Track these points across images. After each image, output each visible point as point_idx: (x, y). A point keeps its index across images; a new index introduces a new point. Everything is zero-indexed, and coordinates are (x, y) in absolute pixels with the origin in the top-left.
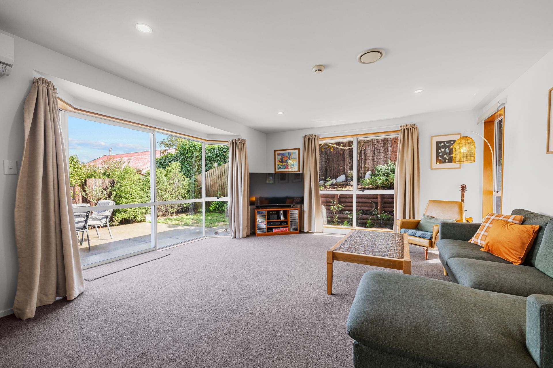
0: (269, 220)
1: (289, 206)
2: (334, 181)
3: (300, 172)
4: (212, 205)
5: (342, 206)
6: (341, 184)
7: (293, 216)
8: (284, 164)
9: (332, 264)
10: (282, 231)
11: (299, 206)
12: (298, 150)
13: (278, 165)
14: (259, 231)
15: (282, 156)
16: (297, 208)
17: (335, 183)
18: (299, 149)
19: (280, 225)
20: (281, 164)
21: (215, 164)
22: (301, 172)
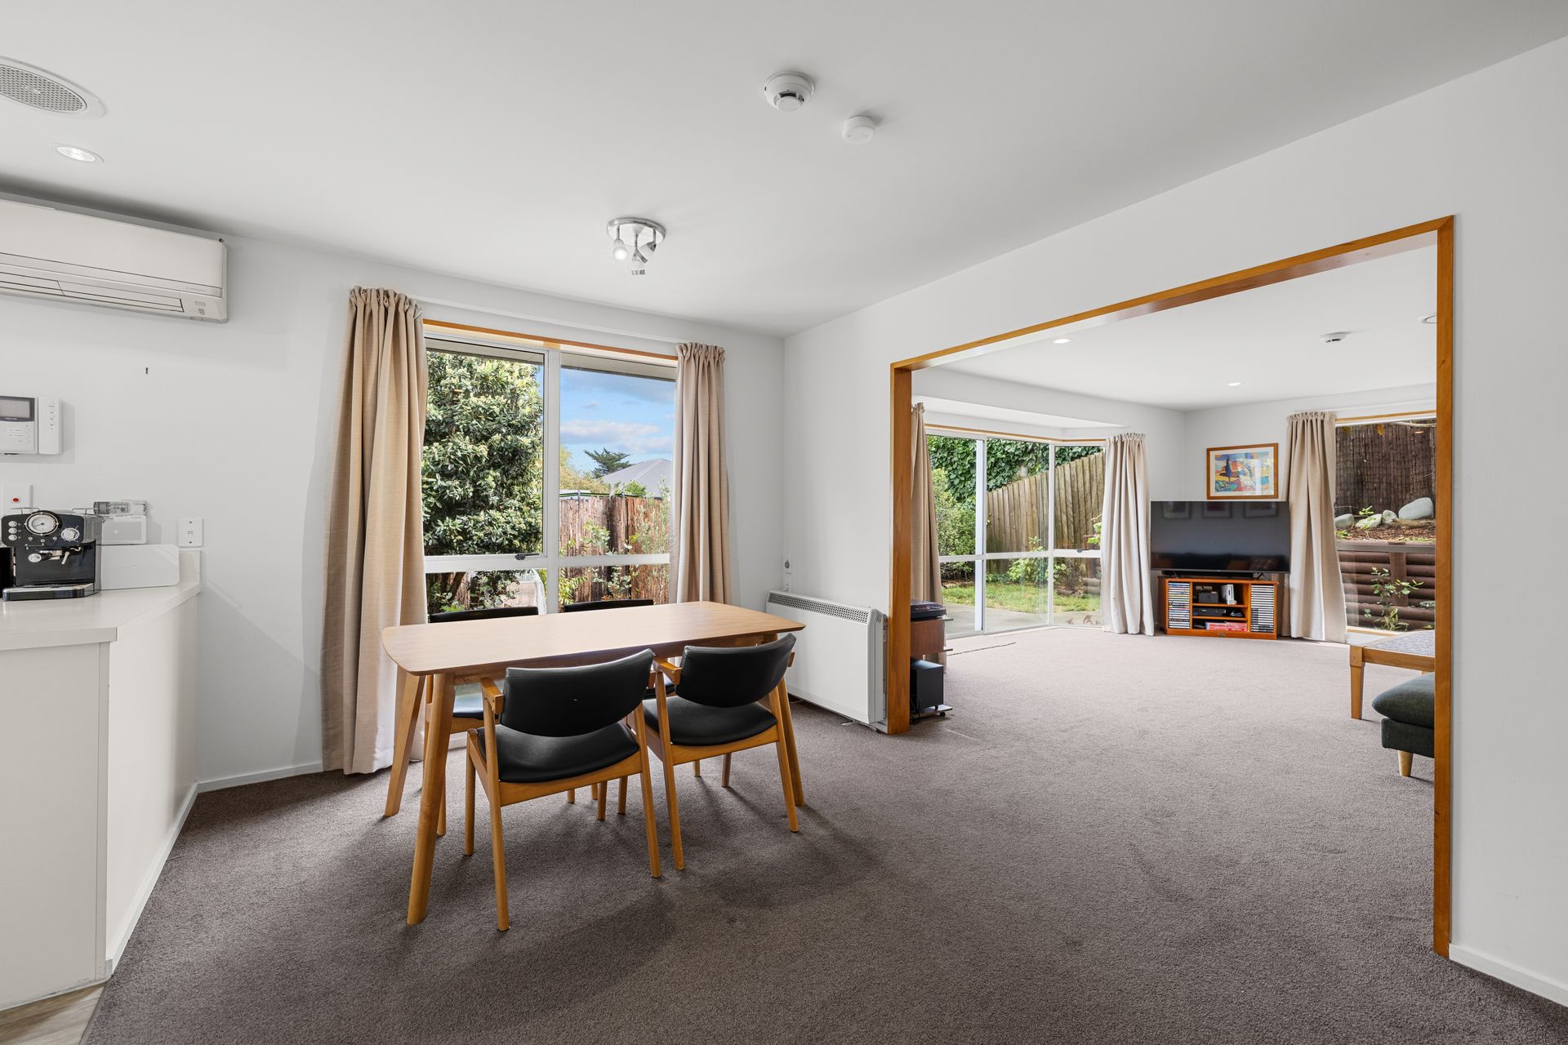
0: (1198, 602)
1: (1250, 576)
2: (1389, 516)
3: (1277, 497)
4: (1013, 568)
5: (1412, 584)
6: (1415, 523)
7: (1261, 598)
8: (1233, 479)
9: (1362, 668)
10: (1230, 629)
11: (1275, 576)
12: (1272, 448)
13: (1216, 482)
14: (1173, 625)
15: (1228, 460)
16: (1270, 580)
17: (1394, 521)
18: (1276, 446)
19: (1224, 615)
20: (1226, 479)
21: (1022, 471)
22: (1281, 498)
